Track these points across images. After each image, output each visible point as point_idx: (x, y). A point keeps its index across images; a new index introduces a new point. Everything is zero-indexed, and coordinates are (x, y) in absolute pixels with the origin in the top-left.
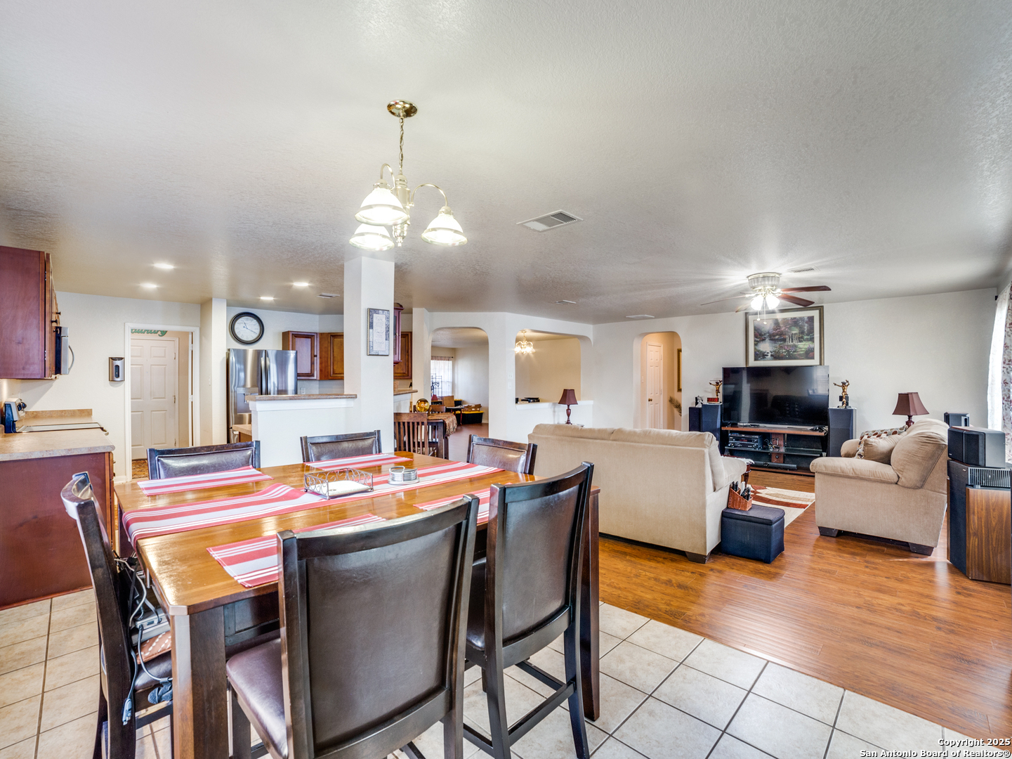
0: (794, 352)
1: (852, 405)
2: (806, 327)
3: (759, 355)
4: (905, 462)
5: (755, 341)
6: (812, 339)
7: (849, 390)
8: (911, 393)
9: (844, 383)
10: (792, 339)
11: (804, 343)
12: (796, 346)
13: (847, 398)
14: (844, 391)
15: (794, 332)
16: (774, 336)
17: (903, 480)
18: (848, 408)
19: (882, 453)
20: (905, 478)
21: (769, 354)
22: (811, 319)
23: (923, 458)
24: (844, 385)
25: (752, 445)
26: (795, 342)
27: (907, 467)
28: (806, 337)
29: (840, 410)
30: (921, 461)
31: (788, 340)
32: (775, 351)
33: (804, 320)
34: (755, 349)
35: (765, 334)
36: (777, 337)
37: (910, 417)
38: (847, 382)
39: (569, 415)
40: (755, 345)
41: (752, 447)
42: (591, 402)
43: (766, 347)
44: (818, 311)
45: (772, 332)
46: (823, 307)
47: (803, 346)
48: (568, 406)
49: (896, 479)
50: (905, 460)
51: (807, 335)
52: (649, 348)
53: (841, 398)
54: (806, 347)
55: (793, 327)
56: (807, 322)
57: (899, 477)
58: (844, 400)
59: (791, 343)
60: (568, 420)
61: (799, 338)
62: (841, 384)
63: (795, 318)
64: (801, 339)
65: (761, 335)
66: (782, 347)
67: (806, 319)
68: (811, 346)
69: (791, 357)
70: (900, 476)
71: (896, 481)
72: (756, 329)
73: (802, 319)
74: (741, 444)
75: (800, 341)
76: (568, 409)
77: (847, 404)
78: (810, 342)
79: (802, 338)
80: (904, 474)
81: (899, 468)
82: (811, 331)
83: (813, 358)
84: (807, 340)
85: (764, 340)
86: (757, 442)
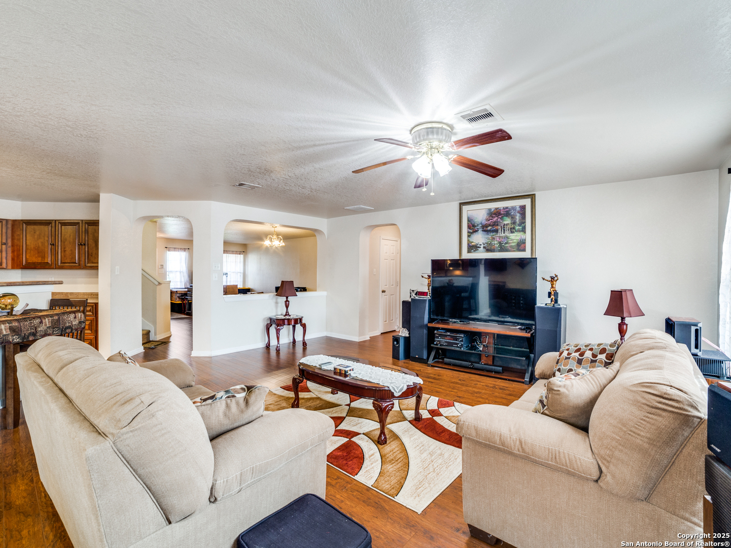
0: (506, 243)
1: (562, 303)
2: (518, 217)
3: (472, 248)
4: (614, 443)
5: (468, 232)
6: (524, 230)
7: (558, 286)
8: (625, 291)
9: (552, 278)
10: (504, 230)
11: (516, 234)
12: (507, 238)
13: (556, 294)
14: (552, 287)
15: (506, 222)
16: (487, 227)
17: (608, 478)
18: (556, 306)
19: (576, 408)
20: (613, 476)
21: (482, 246)
22: (523, 208)
23: (651, 442)
24: (553, 280)
25: (457, 344)
26: (507, 234)
27: (617, 453)
28: (517, 228)
29: (548, 308)
30: (646, 446)
31: (500, 231)
32: (487, 243)
33: (515, 210)
34: (468, 240)
35: (478, 225)
36: (489, 228)
37: (623, 319)
38: (556, 276)
39: (287, 307)
40: (469, 236)
41: (457, 347)
42: (324, 293)
43: (480, 238)
44: (529, 200)
45: (485, 222)
46: (535, 194)
47: (515, 237)
48: (287, 298)
49: (595, 475)
50: (613, 439)
51: (519, 225)
52: (383, 242)
53: (550, 294)
54: (518, 238)
55: (505, 217)
56: (518, 212)
57: (601, 472)
58: (552, 297)
59: (503, 235)
60: (287, 312)
61: (511, 229)
62: (550, 279)
63: (507, 208)
64: (512, 230)
65: (474, 226)
66: (494, 238)
67: (518, 209)
68: (523, 237)
69: (502, 249)
70: (604, 469)
71: (595, 478)
72: (469, 220)
73: (514, 208)
74: (446, 342)
75: (512, 232)
76: (287, 301)
77: (556, 301)
78: (522, 233)
79: (514, 228)
80: (612, 467)
81: (602, 452)
82: (523, 222)
83: (524, 250)
84: (519, 231)
85: (477, 231)
86: (462, 341)
